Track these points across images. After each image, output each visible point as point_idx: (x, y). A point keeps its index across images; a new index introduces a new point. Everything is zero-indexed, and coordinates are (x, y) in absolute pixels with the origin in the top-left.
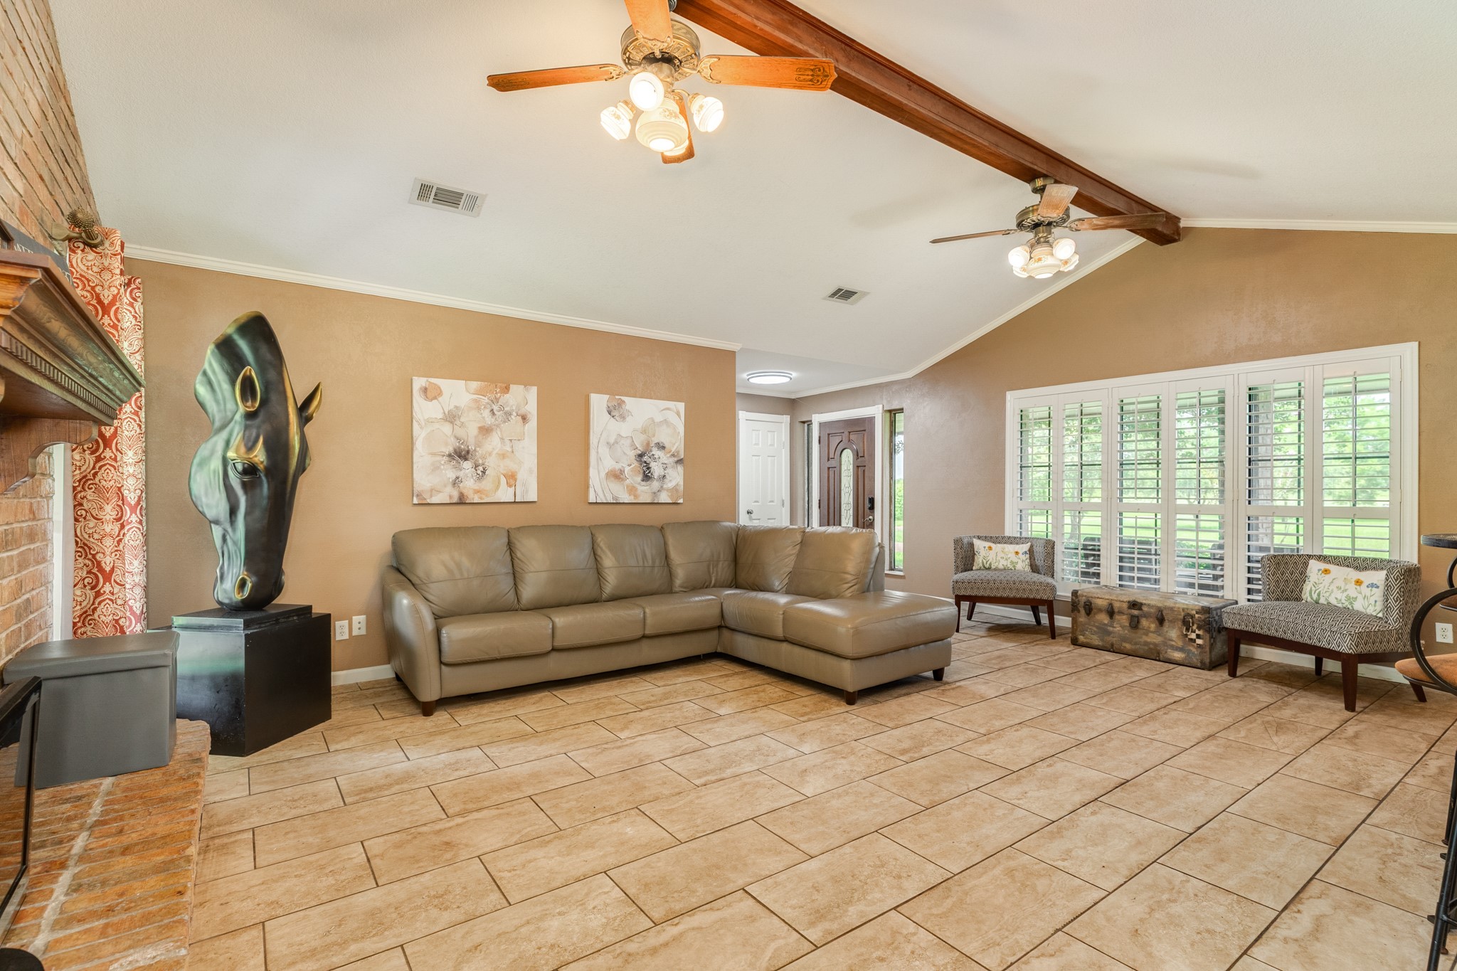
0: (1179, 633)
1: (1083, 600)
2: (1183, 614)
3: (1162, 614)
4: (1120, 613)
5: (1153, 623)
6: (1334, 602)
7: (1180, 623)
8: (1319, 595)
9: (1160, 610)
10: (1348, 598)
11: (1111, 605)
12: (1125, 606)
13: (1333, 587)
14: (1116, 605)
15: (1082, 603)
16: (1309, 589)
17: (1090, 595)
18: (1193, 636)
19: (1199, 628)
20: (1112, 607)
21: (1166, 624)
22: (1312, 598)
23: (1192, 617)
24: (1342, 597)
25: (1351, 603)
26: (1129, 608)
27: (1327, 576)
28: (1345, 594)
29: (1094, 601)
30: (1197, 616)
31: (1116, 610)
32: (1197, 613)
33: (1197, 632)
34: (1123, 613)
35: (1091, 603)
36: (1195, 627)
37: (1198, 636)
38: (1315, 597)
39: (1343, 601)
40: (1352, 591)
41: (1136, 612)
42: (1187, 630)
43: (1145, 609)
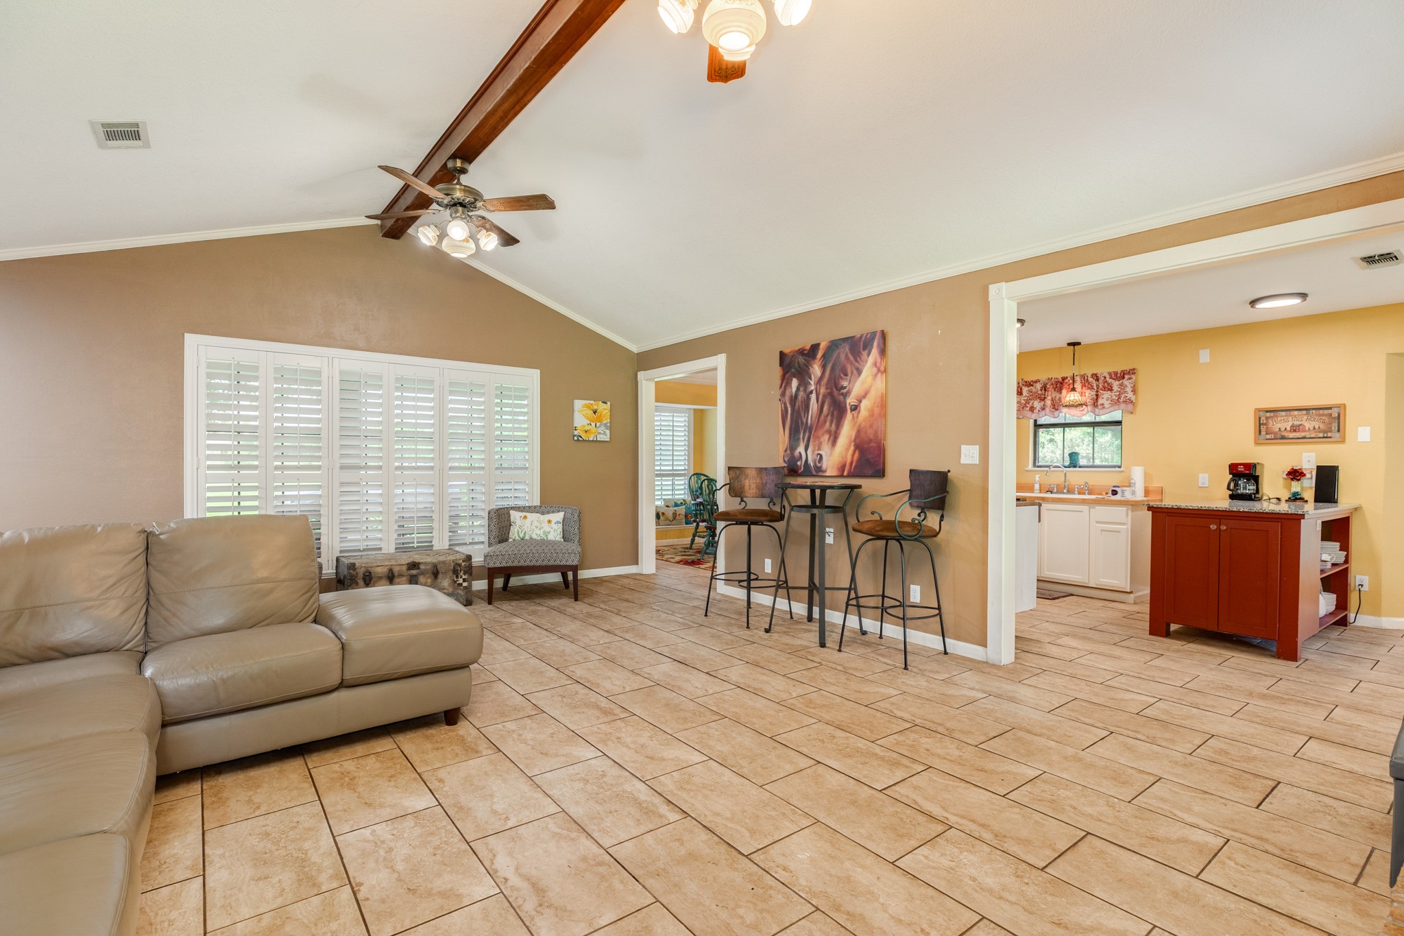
0: (450, 581)
1: (361, 572)
2: (453, 564)
3: (437, 569)
4: (401, 575)
5: (429, 578)
6: (534, 536)
7: (451, 573)
8: (525, 534)
9: (435, 566)
10: (545, 533)
11: (391, 570)
12: (404, 568)
13: (533, 527)
14: (396, 569)
15: (361, 575)
16: (516, 531)
17: (368, 565)
18: (461, 581)
19: (465, 574)
20: (393, 573)
21: (440, 576)
22: (519, 537)
23: (460, 565)
24: (541, 532)
25: (547, 536)
26: (409, 569)
27: (527, 520)
28: (542, 530)
29: (372, 570)
30: (463, 564)
31: (396, 574)
32: (463, 561)
33: (464, 577)
34: (403, 576)
35: (370, 573)
36: (462, 574)
37: (464, 580)
38: (522, 535)
39: (541, 535)
40: (546, 528)
41: (414, 572)
42: (457, 577)
43: (422, 567)
